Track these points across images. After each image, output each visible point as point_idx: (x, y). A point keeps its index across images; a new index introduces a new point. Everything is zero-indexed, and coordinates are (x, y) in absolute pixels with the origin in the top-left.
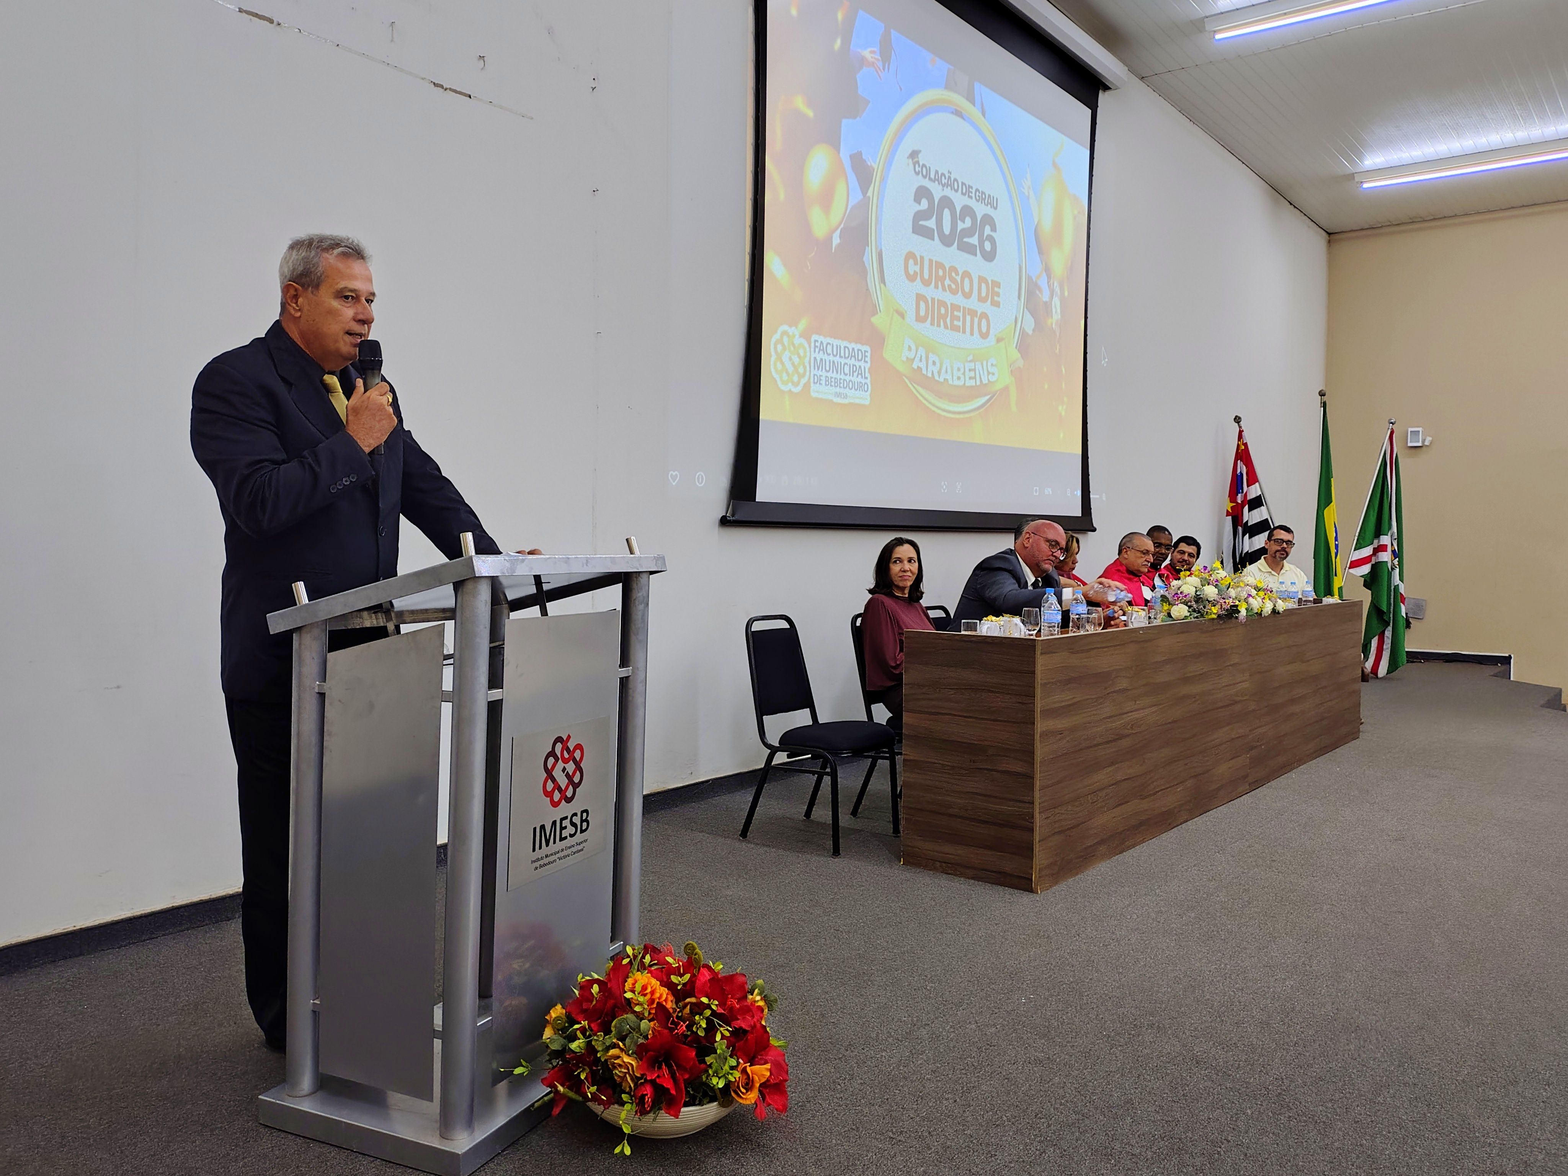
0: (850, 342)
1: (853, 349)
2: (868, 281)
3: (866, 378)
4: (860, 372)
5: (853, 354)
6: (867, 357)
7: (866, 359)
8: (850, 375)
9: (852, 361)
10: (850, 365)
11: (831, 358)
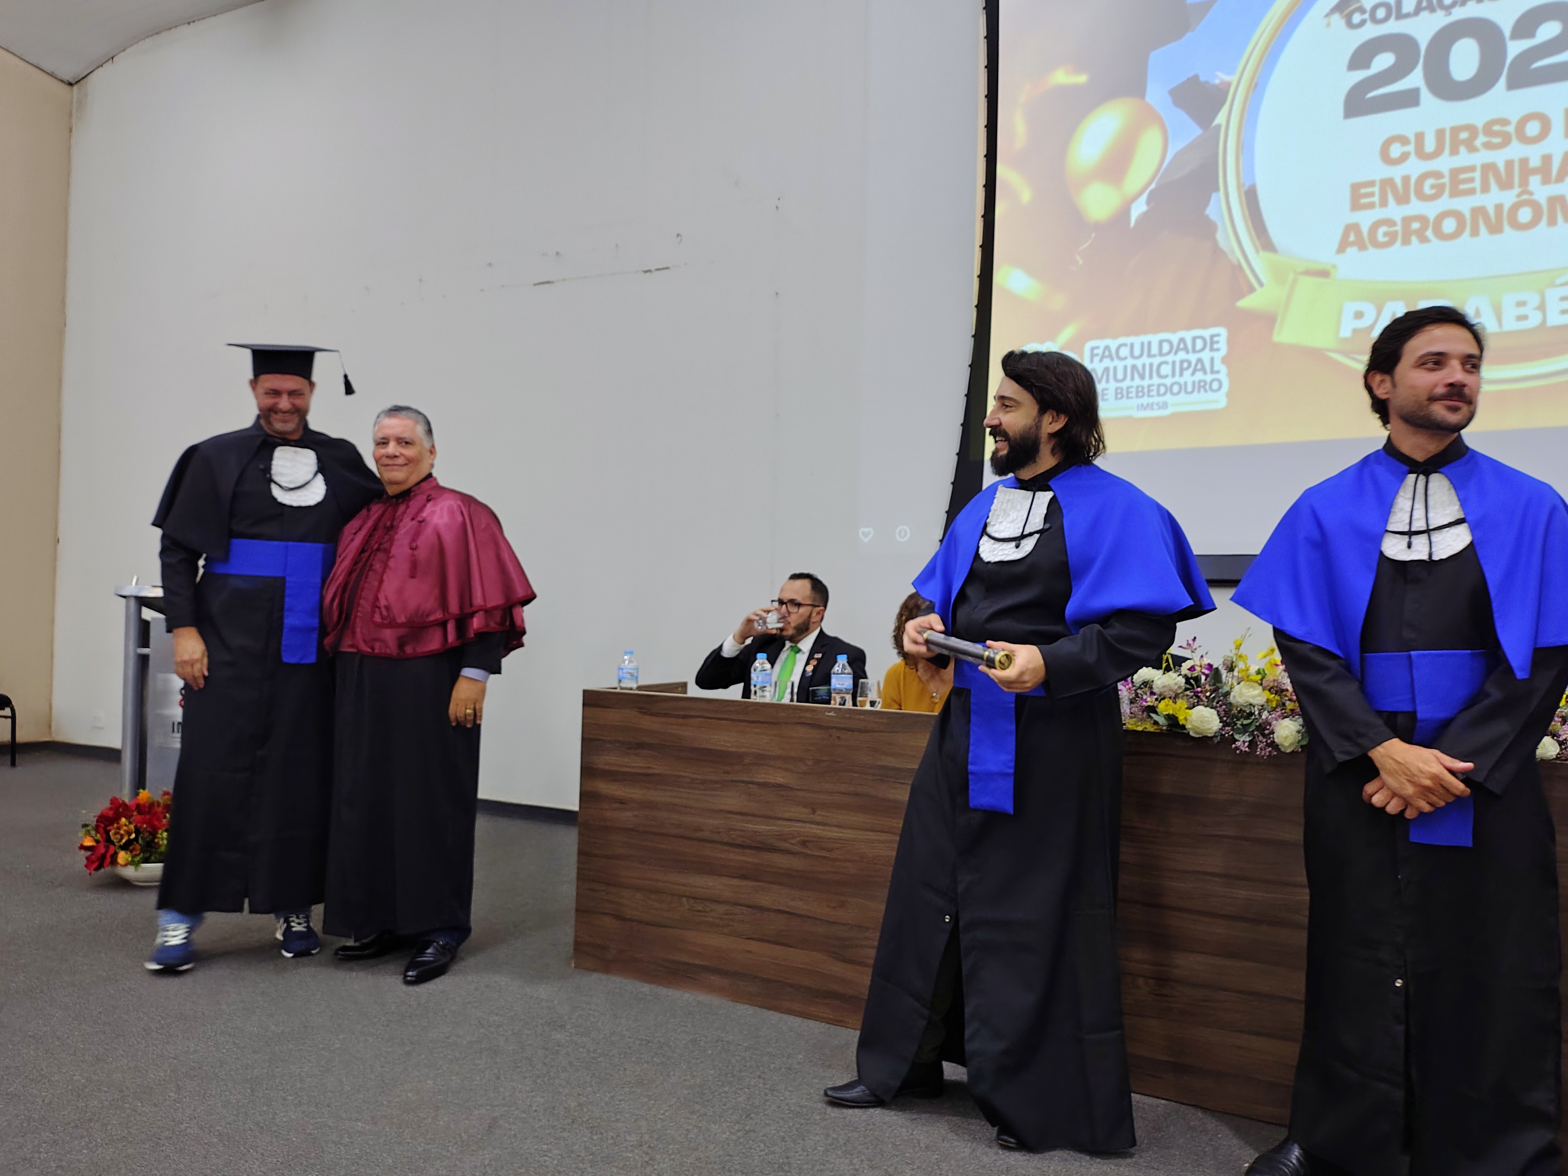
0: (1174, 331)
1: (1182, 340)
2: (1219, 236)
3: (1218, 372)
4: (1199, 367)
5: (1182, 346)
6: (1217, 342)
7: (1216, 346)
8: (1173, 375)
9: (1182, 355)
10: (1174, 363)
11: (1130, 362)
